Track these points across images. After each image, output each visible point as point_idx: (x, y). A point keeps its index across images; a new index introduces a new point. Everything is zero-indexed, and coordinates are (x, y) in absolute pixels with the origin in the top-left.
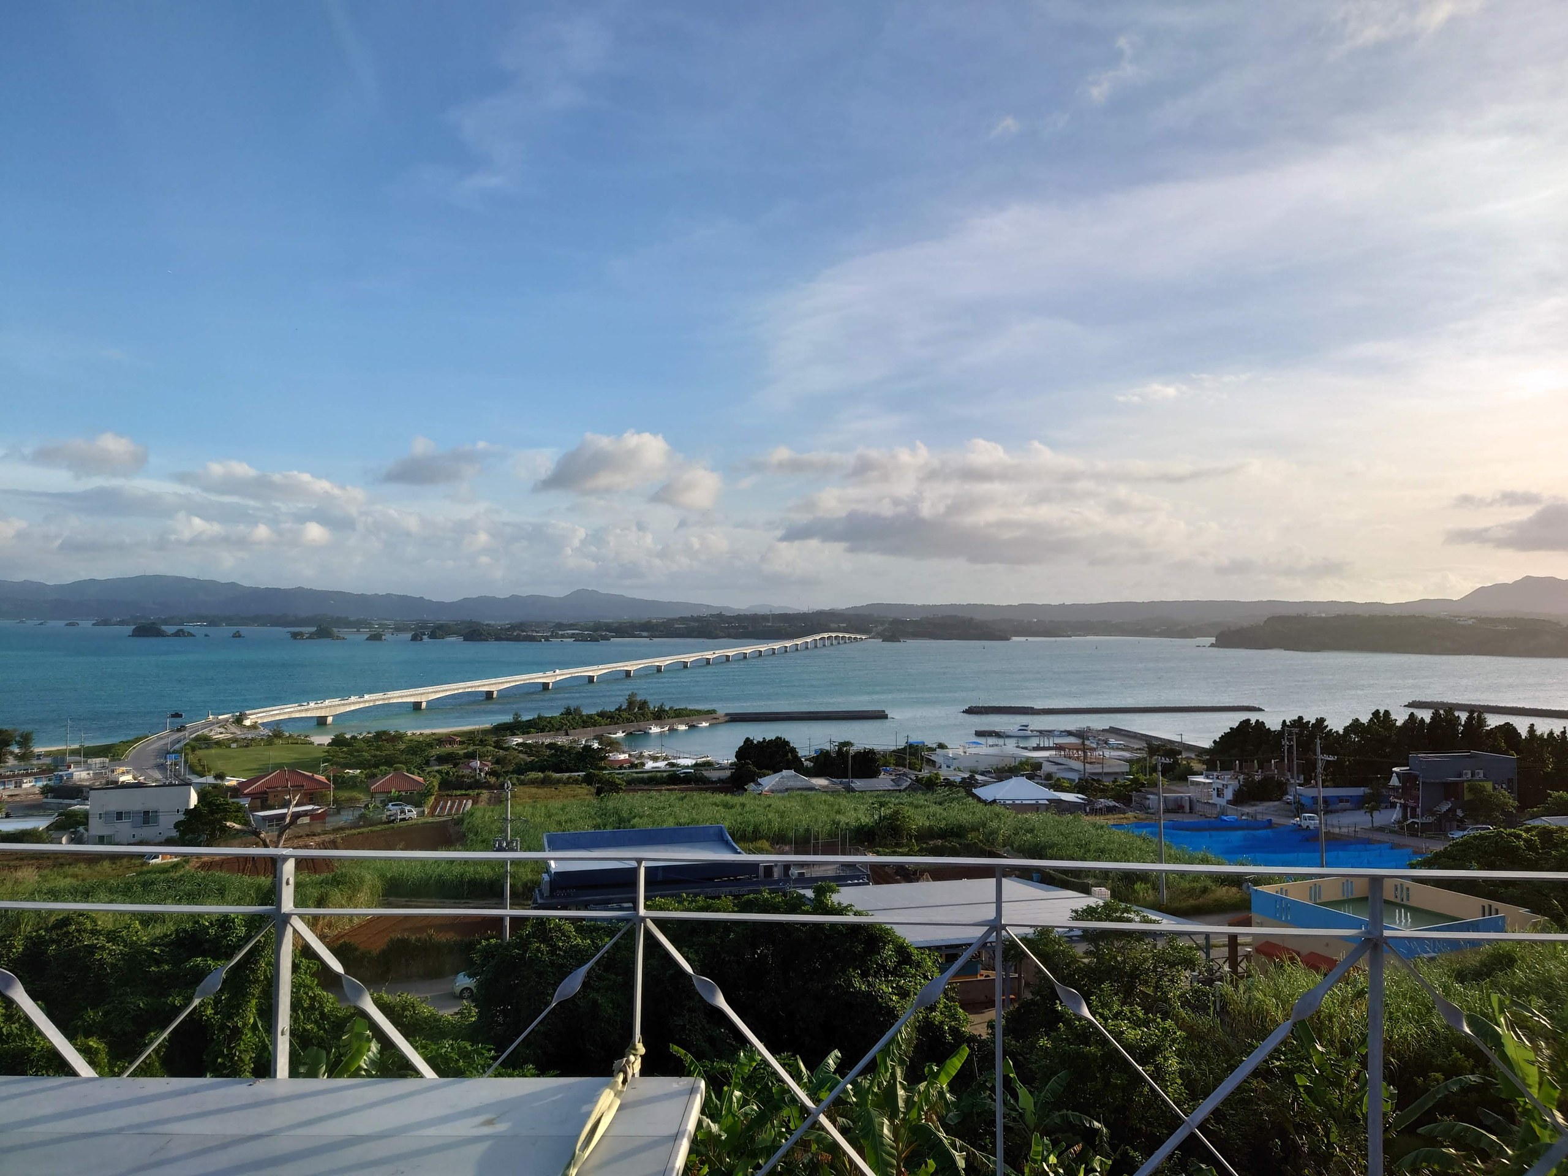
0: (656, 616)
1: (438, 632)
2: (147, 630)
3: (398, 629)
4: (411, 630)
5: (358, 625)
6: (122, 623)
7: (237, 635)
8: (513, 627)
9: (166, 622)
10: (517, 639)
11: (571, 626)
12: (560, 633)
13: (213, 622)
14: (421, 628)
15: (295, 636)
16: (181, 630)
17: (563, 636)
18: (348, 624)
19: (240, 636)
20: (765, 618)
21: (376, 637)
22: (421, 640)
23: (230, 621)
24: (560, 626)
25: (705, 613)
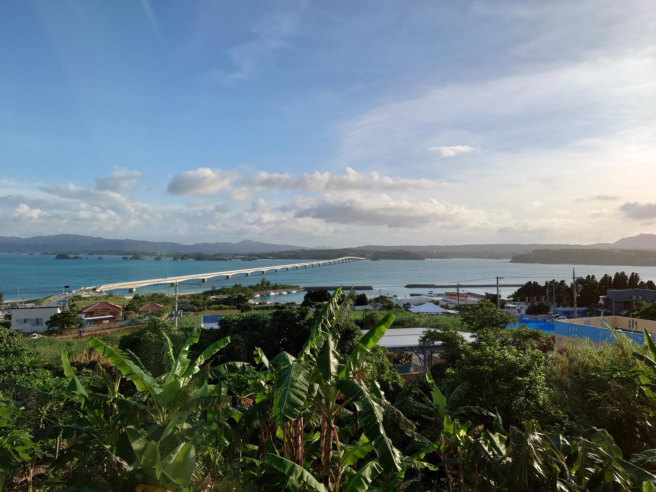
0: (276, 250)
1: (184, 257)
2: (62, 257)
3: (168, 256)
4: (173, 256)
5: (151, 254)
6: (52, 254)
7: (100, 258)
8: (216, 255)
9: (71, 253)
10: (218, 259)
11: (240, 255)
12: (236, 257)
13: (90, 254)
14: (178, 255)
15: (124, 258)
16: (77, 256)
17: (237, 258)
18: (147, 254)
19: (101, 259)
20: (322, 251)
21: (158, 259)
22: (177, 260)
23: (97, 253)
24: (236, 254)
25: (297, 249)
